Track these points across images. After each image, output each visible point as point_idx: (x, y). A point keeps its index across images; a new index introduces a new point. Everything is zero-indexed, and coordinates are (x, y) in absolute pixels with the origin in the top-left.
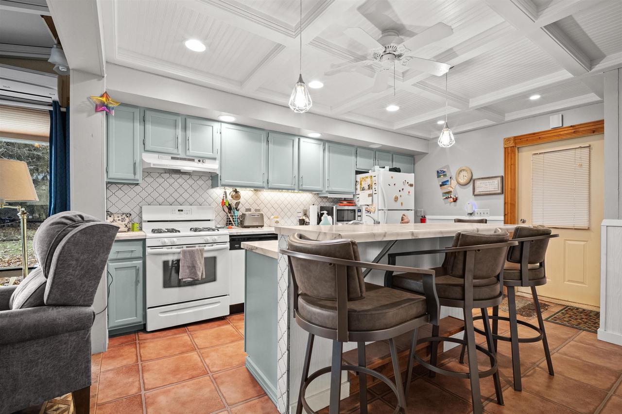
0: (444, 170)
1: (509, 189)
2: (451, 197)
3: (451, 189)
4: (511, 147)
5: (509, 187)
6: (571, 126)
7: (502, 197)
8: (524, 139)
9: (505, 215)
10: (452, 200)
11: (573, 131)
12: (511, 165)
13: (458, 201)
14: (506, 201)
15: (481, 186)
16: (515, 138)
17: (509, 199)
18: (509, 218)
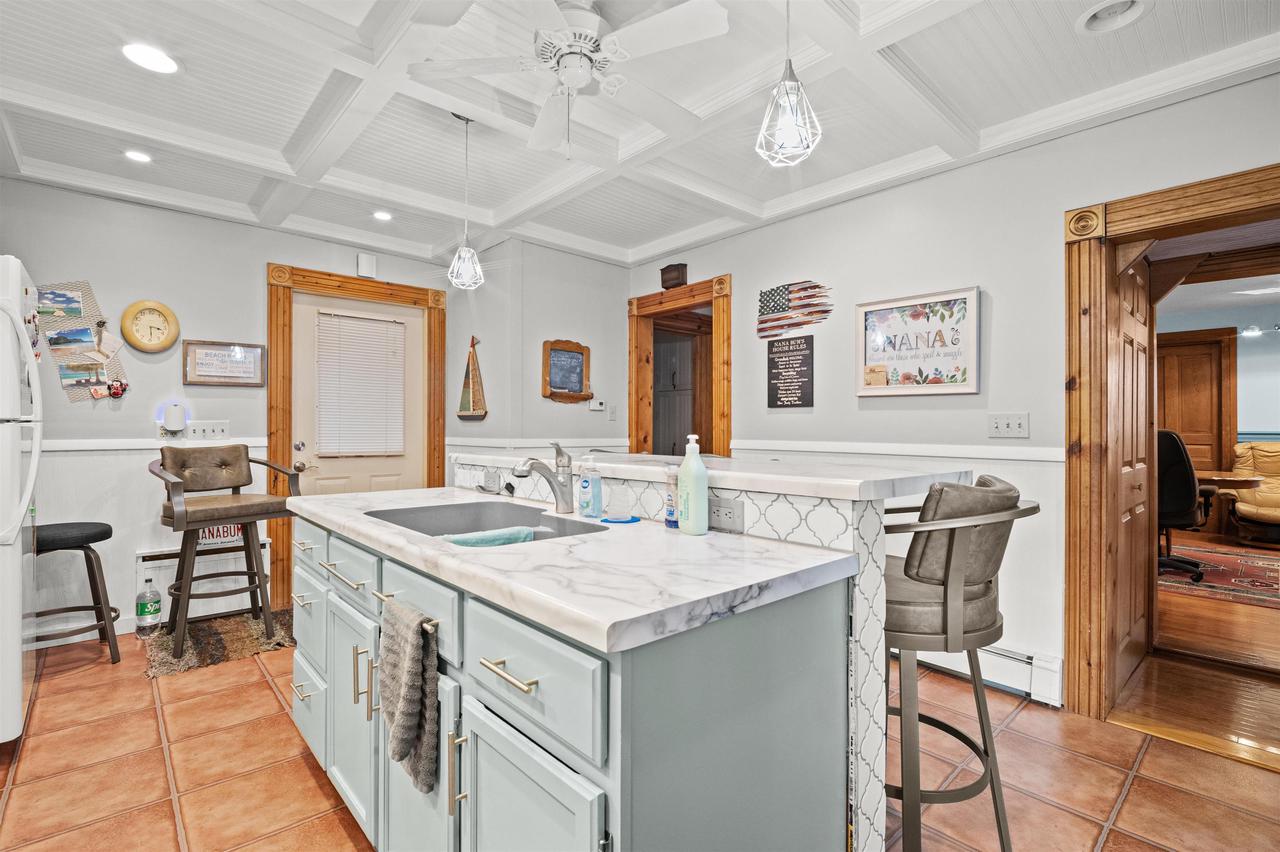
0: (70, 294)
1: (280, 379)
2: (99, 383)
3: (100, 359)
4: (284, 287)
5: (280, 373)
6: (388, 283)
7: (263, 393)
8: (310, 279)
9: (270, 435)
10: (103, 390)
11: (389, 292)
12: (284, 325)
13: (126, 395)
14: (274, 404)
15: (206, 364)
16: (294, 271)
17: (280, 399)
18: (280, 442)
